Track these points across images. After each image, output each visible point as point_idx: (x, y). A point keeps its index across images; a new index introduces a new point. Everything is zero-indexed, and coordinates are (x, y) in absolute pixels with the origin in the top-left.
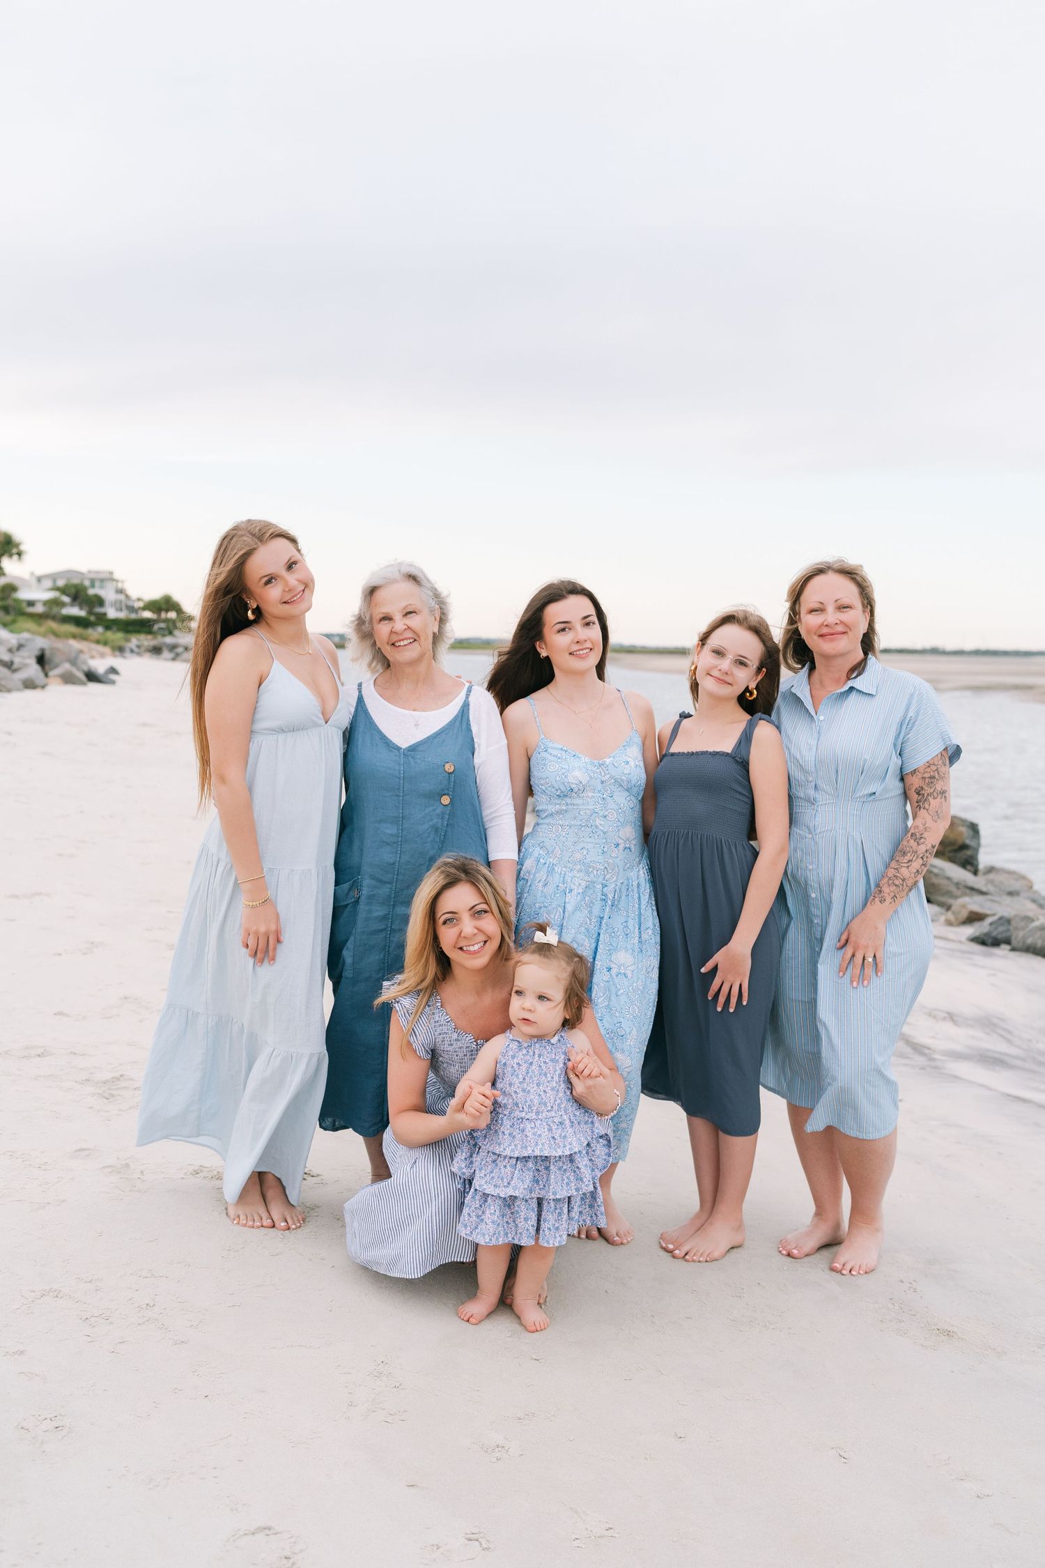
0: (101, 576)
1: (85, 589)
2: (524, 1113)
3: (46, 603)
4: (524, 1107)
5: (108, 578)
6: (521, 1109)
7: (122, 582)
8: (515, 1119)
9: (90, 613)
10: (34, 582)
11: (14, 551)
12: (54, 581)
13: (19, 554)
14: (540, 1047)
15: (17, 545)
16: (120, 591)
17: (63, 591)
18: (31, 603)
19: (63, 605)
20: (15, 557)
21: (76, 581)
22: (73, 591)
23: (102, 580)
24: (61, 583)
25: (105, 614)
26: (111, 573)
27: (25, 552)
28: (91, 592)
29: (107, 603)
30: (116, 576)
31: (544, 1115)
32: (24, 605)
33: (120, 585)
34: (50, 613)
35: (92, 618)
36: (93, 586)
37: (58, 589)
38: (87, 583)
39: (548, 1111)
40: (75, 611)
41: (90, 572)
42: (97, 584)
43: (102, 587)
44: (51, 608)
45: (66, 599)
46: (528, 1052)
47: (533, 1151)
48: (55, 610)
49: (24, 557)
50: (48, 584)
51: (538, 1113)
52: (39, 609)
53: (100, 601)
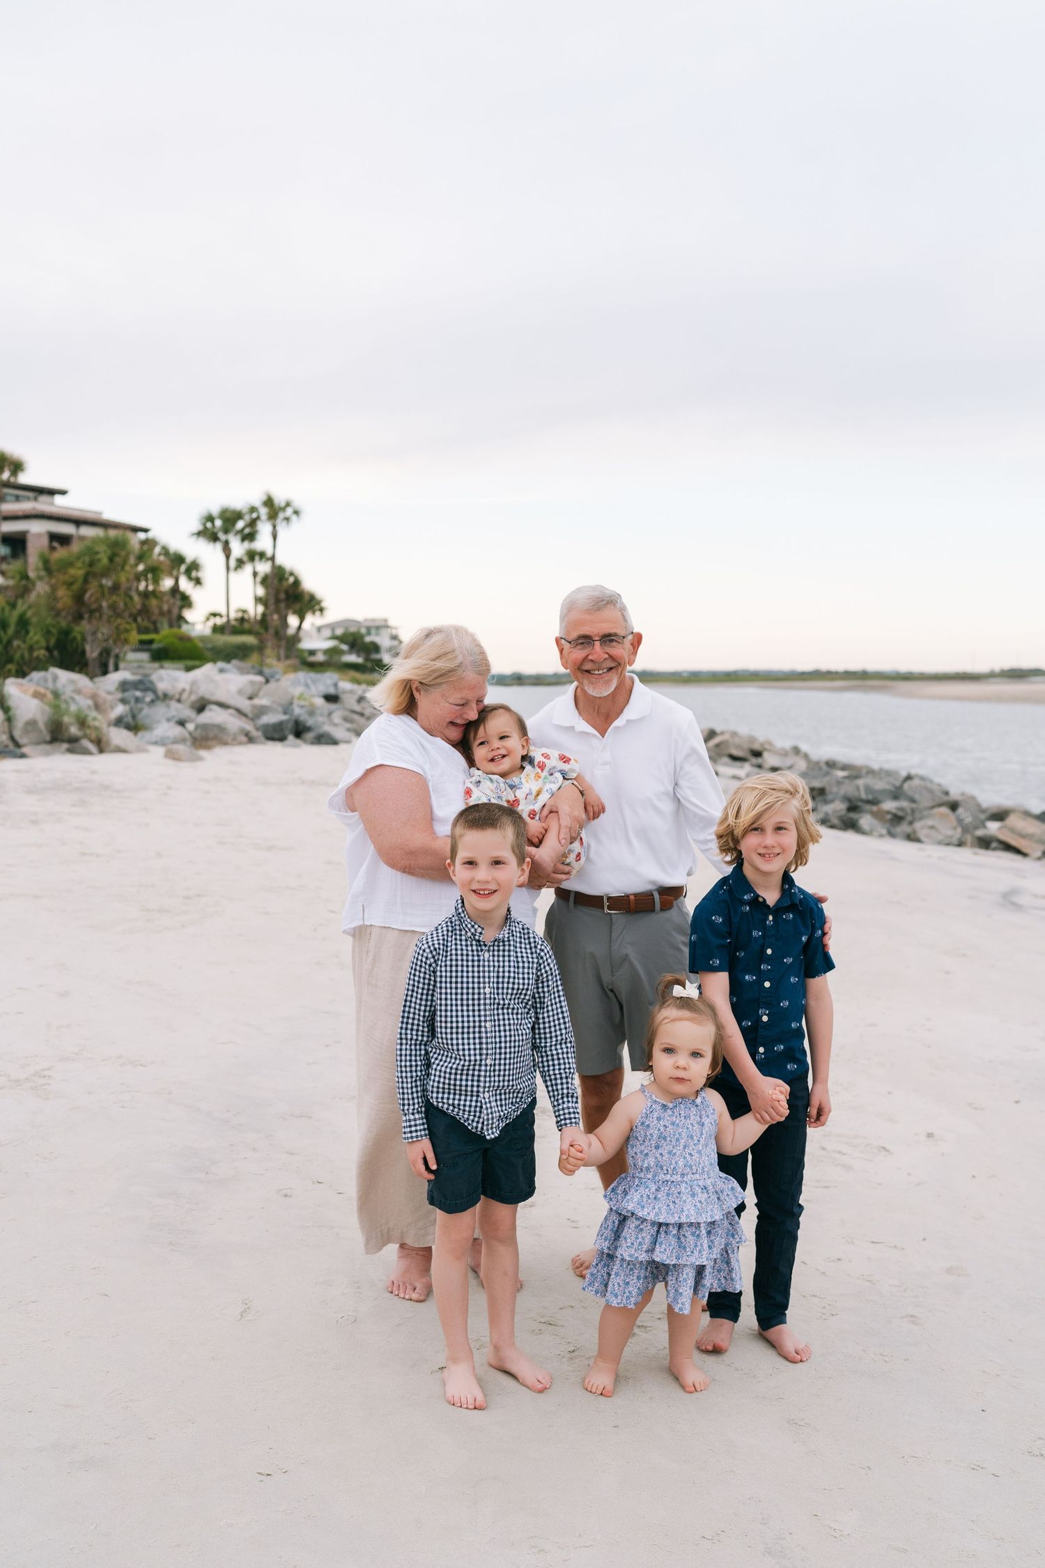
0: (377, 624)
1: (362, 637)
2: (669, 1176)
3: (326, 652)
4: (669, 1169)
5: (382, 626)
6: (666, 1172)
7: (396, 628)
8: (661, 1182)
9: (367, 659)
10: (314, 632)
11: (317, 607)
12: (333, 630)
13: (321, 610)
14: (685, 1108)
15: (319, 602)
16: (394, 638)
17: (341, 639)
18: (312, 653)
19: (342, 652)
20: (318, 613)
21: (353, 629)
22: (351, 639)
23: (378, 628)
24: (339, 632)
25: (380, 660)
26: (386, 620)
27: (326, 608)
28: (368, 639)
29: (382, 650)
30: (391, 623)
31: (689, 1177)
32: (306, 654)
33: (394, 632)
34: (330, 662)
35: (369, 665)
36: (369, 633)
37: (334, 637)
38: (363, 631)
39: (693, 1174)
40: (352, 658)
41: (366, 620)
42: (373, 631)
43: (377, 634)
44: (331, 656)
45: (345, 647)
46: (673, 1112)
47: (679, 1218)
48: (335, 658)
49: (325, 612)
50: (327, 633)
51: (683, 1175)
52: (320, 658)
53: (375, 648)
